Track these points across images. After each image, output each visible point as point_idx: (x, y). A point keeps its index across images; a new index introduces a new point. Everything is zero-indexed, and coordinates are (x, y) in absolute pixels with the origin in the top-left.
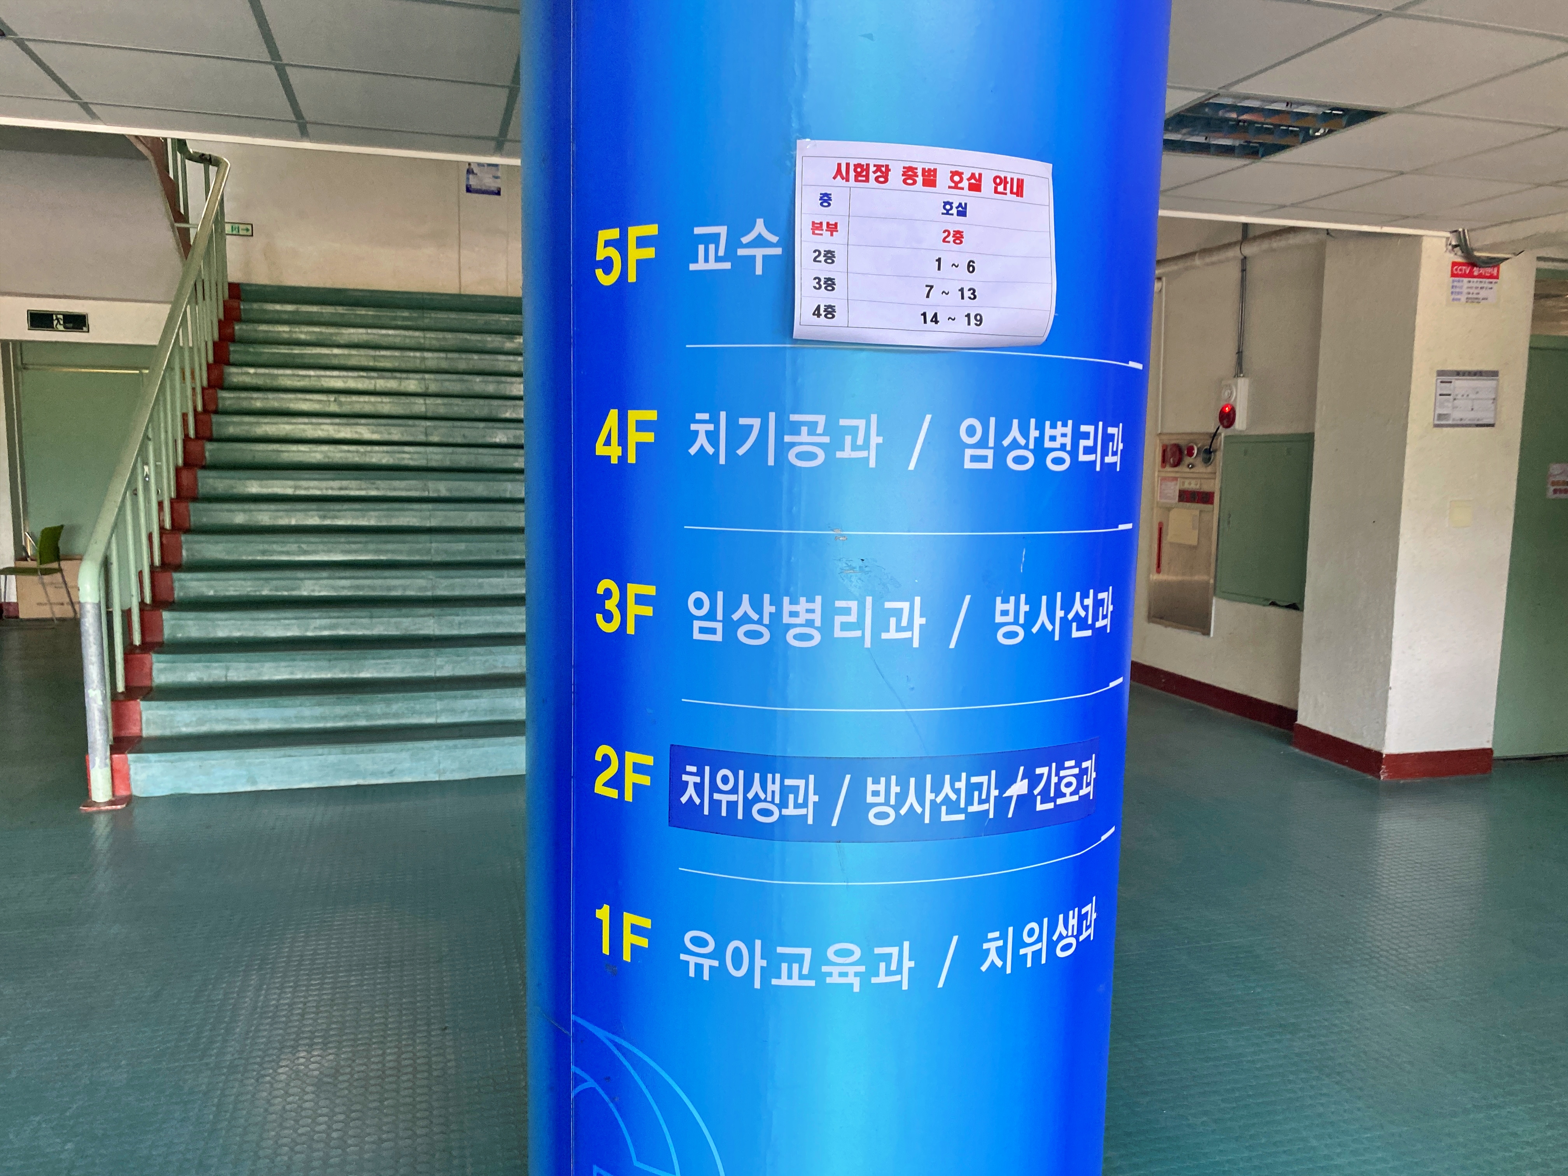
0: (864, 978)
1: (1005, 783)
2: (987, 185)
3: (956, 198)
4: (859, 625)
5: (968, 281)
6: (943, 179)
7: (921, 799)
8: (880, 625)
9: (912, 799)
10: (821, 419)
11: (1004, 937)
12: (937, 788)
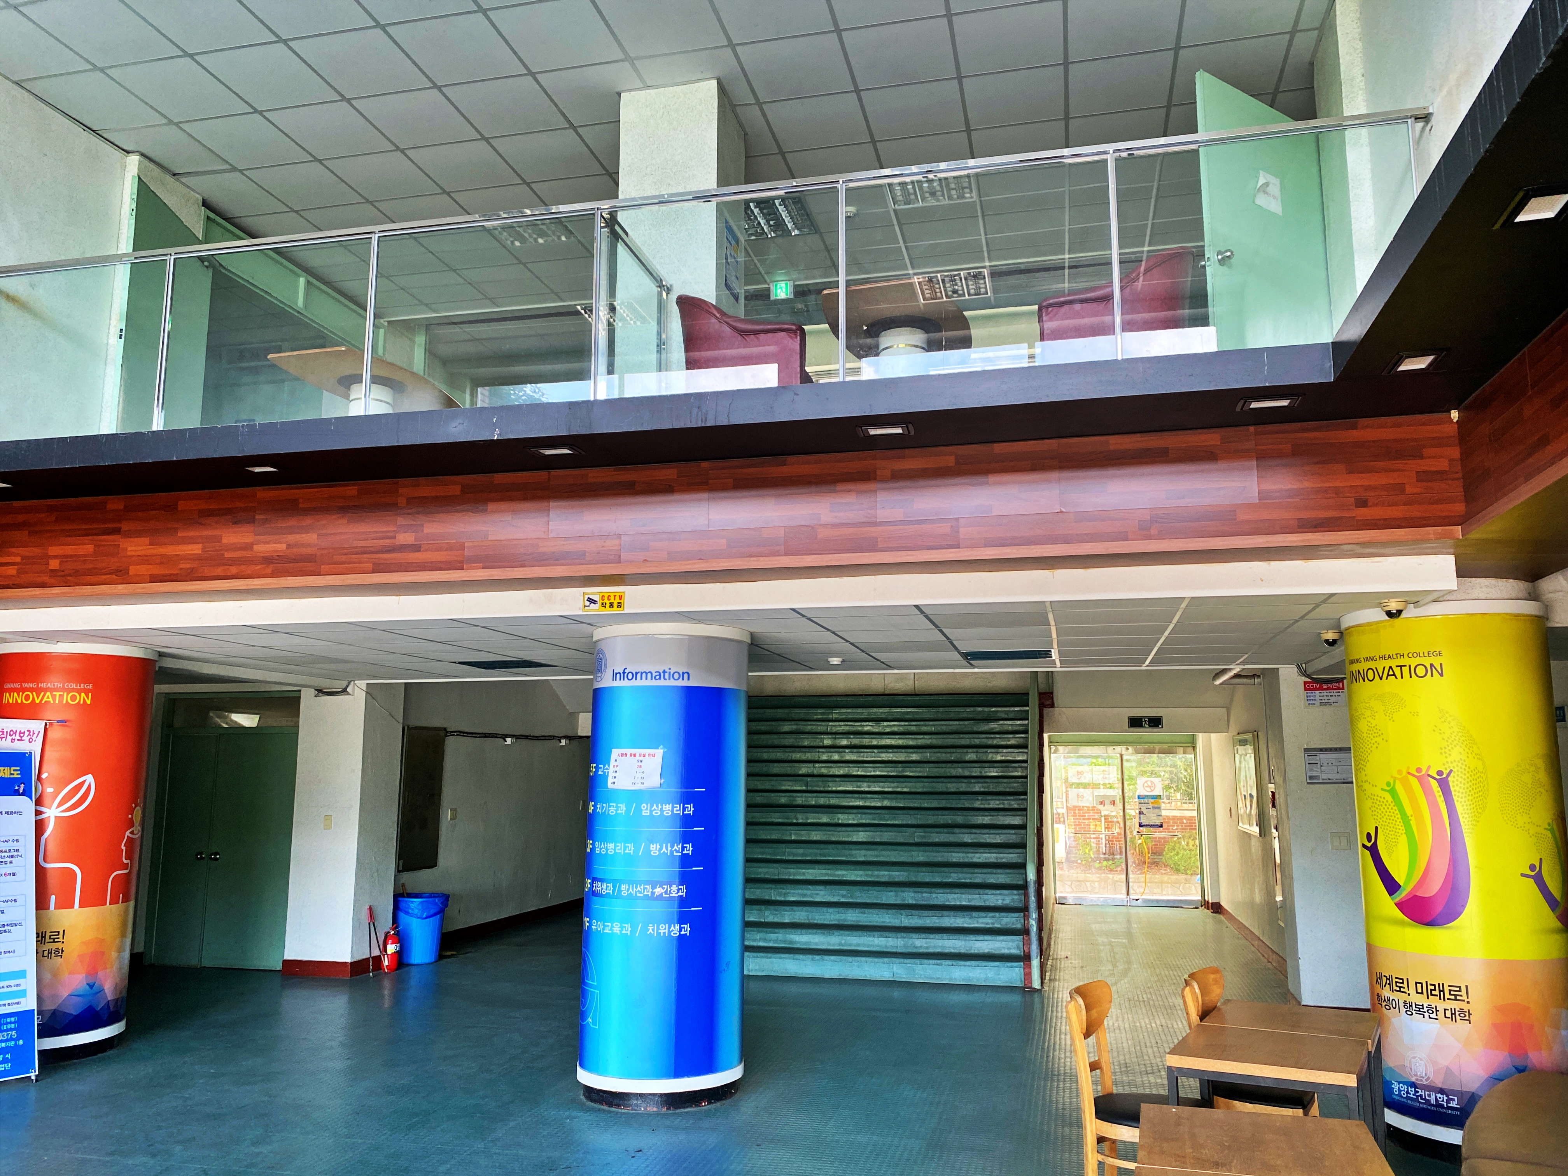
0: (621, 931)
1: (654, 888)
2: (647, 756)
3: (640, 759)
4: (621, 849)
5: (642, 775)
6: (637, 755)
7: (633, 890)
8: (625, 850)
9: (631, 890)
10: (615, 804)
11: (654, 926)
12: (636, 888)
